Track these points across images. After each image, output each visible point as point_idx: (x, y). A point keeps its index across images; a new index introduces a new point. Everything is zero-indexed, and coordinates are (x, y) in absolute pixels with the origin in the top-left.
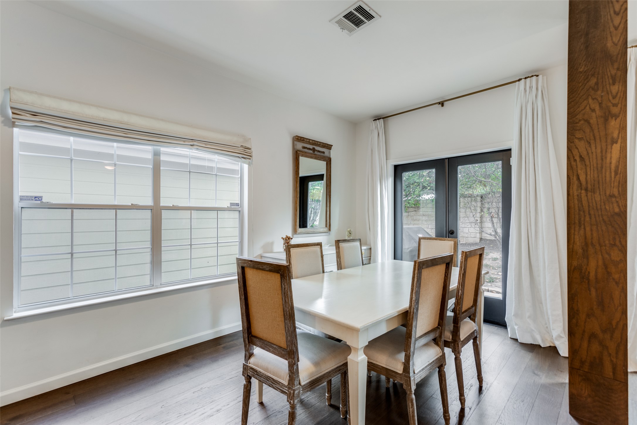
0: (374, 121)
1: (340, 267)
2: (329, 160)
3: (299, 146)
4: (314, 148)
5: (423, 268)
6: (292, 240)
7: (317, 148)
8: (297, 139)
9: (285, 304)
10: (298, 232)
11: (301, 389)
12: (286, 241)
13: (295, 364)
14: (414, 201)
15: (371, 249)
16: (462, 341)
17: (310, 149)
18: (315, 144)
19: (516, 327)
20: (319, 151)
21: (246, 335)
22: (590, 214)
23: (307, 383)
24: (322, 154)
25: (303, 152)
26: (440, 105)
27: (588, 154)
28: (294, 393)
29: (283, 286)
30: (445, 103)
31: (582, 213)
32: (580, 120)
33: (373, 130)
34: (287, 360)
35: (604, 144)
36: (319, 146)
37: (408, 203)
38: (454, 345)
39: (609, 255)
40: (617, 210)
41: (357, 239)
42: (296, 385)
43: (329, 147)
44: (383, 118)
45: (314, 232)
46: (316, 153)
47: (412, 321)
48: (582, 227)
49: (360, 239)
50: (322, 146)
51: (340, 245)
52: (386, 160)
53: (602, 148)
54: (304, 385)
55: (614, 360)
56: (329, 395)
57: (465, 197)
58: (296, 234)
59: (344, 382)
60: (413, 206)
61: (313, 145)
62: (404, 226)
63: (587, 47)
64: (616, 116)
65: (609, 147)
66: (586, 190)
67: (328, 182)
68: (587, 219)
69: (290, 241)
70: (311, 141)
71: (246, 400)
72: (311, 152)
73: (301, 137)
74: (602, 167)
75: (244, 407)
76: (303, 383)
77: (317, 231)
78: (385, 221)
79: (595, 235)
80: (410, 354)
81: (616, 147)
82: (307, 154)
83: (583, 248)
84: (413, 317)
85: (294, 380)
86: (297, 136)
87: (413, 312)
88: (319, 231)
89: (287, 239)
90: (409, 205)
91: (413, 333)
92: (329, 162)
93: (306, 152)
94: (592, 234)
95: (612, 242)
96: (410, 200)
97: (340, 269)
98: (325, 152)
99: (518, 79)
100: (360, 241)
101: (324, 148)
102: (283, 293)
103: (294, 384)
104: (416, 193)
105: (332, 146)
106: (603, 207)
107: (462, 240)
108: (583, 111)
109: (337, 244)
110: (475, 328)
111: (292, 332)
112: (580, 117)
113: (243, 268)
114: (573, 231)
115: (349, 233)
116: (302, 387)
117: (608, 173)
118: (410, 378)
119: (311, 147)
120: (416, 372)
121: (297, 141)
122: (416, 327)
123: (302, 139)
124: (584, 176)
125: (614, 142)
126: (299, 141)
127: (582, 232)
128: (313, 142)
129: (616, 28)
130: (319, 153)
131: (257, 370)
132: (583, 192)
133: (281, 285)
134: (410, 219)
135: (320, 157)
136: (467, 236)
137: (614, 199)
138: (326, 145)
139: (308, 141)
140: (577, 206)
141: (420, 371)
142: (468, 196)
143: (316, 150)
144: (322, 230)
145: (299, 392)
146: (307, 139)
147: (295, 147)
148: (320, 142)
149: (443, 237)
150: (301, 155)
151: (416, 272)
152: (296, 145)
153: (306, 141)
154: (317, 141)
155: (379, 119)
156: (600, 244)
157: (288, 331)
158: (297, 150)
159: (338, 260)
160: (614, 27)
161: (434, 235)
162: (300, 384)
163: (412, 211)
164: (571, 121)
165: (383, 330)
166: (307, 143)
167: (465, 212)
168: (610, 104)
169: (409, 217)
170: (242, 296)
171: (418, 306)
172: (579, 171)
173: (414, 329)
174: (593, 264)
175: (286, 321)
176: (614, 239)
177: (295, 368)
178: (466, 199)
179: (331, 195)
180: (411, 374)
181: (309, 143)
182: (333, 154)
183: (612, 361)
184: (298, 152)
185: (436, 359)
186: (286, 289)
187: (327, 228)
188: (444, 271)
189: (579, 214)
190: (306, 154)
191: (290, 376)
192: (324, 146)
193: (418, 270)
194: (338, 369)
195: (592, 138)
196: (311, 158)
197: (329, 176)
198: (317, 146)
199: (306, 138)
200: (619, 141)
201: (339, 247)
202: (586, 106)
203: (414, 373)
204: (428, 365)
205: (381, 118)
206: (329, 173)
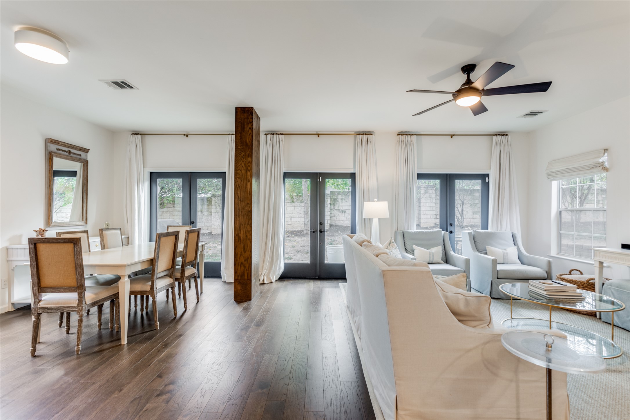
0: (132, 134)
1: (103, 247)
2: (86, 162)
3: (53, 148)
4: (70, 151)
5: (161, 237)
6: (47, 232)
7: (73, 151)
8: (51, 142)
9: (77, 259)
10: (52, 225)
11: (87, 307)
12: (40, 233)
13: (83, 292)
14: (172, 198)
15: (128, 237)
16: (186, 277)
17: (65, 151)
18: (71, 147)
19: (225, 275)
20: (74, 154)
21: (37, 288)
22: (241, 211)
23: (90, 303)
24: (78, 157)
25: (57, 154)
26: (185, 136)
27: (241, 185)
28: (82, 308)
29: (76, 249)
30: (189, 136)
31: (239, 211)
32: (239, 170)
33: (131, 142)
34: (76, 292)
35: (246, 182)
36: (75, 149)
37: (167, 200)
38: (182, 279)
39: (247, 228)
40: (249, 210)
41: (117, 228)
42: (83, 304)
43: (86, 151)
44: (140, 134)
45: (70, 225)
46: (72, 155)
47: (155, 263)
48: (239, 217)
49: (120, 228)
50: (79, 149)
51: (103, 232)
52: (143, 167)
53: (245, 184)
54: (89, 304)
55: (248, 271)
56: (100, 323)
57: (216, 197)
58: (50, 227)
59: (112, 309)
60: (172, 202)
61: (68, 148)
62: (158, 220)
63: (241, 139)
64: (249, 171)
65: (247, 183)
66: (240, 201)
67: (85, 182)
68: (241, 213)
69: (44, 233)
70: (66, 144)
71: (36, 330)
72: (67, 154)
73: (56, 140)
74: (245, 191)
75: (34, 335)
76: (88, 303)
77: (73, 224)
78: (141, 216)
79: (243, 220)
80: (154, 279)
81: (249, 183)
82: (62, 156)
83: (239, 226)
84: (156, 261)
85: (83, 301)
86: (51, 139)
87: (156, 259)
88: (75, 224)
89: (42, 231)
90: (168, 202)
91: (156, 269)
92: (86, 164)
93: (61, 154)
94: (242, 220)
95: (248, 223)
96: (169, 197)
97: (104, 249)
98: (81, 154)
99: (228, 134)
100: (121, 230)
101: (81, 151)
102: (75, 253)
103: (82, 303)
104: (174, 191)
105: (90, 150)
106: (245, 208)
107: (214, 232)
108: (239, 166)
109: (101, 231)
110: (195, 272)
111: (82, 274)
112: (238, 168)
113: (35, 244)
114: (236, 219)
115: (107, 225)
116: (87, 305)
117: (247, 194)
118: (154, 291)
119: (67, 149)
120: (157, 288)
121: (51, 143)
122: (157, 266)
123: (56, 142)
124: (240, 195)
125: (249, 181)
126: (53, 143)
127: (239, 219)
128: (69, 145)
129: (250, 135)
130: (75, 156)
131: (48, 307)
132: (239, 201)
133: (74, 249)
134: (169, 214)
135: (76, 159)
136: (217, 228)
137: (248, 205)
138: (83, 149)
139: (63, 144)
140: (237, 208)
141: (160, 288)
142: (218, 195)
143: (72, 153)
144: (78, 223)
145: (85, 308)
146: (63, 142)
147: (49, 148)
148: (76, 146)
149: (187, 225)
150: (56, 156)
151: (158, 238)
152: (49, 146)
153: (61, 144)
154: (73, 145)
155: (137, 134)
156: (244, 224)
157: (78, 275)
158: (51, 152)
159: (102, 243)
160: (249, 134)
161: (181, 224)
162: (86, 303)
163: (171, 207)
164: (236, 169)
165: (139, 268)
166: (62, 145)
167: (216, 209)
168: (248, 165)
169: (168, 212)
170: (33, 262)
171: (159, 255)
172: (238, 192)
173: (156, 267)
174: (242, 233)
175: (77, 269)
176: (248, 222)
177: (83, 294)
178: (217, 198)
179: (87, 193)
180: (155, 289)
181: (64, 146)
182: (90, 157)
183: (247, 272)
184: (52, 153)
185: (170, 284)
186: (78, 251)
187: (83, 222)
188: (175, 239)
189: (238, 211)
190: (60, 155)
191: (79, 300)
192: (81, 150)
193: (159, 237)
194: (110, 297)
195: (242, 178)
196: (67, 159)
197: (86, 176)
198: (73, 149)
199: (61, 142)
200: (250, 181)
201: (102, 234)
202: (240, 164)
203: (156, 289)
204: (165, 286)
205: (139, 134)
206: (86, 174)
